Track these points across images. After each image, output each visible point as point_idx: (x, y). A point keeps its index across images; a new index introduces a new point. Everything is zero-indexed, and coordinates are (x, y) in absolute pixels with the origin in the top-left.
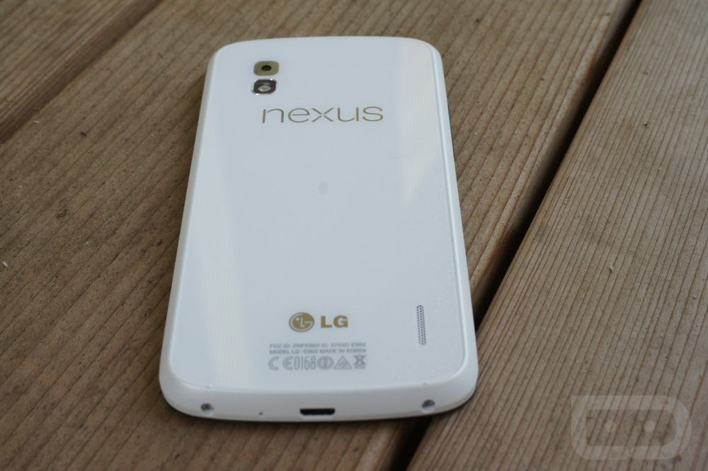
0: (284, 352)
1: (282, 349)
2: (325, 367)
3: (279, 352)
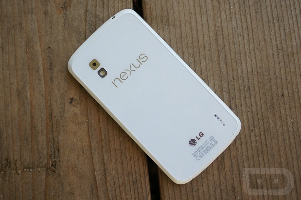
0: (197, 154)
1: (196, 153)
2: (209, 150)
3: (196, 155)
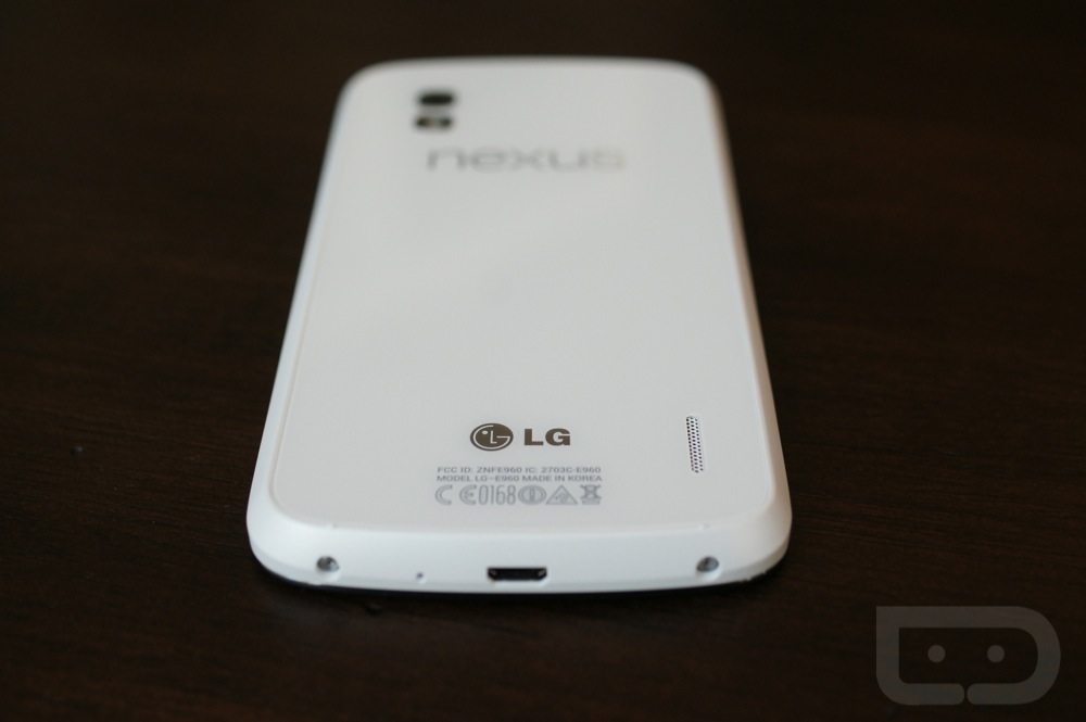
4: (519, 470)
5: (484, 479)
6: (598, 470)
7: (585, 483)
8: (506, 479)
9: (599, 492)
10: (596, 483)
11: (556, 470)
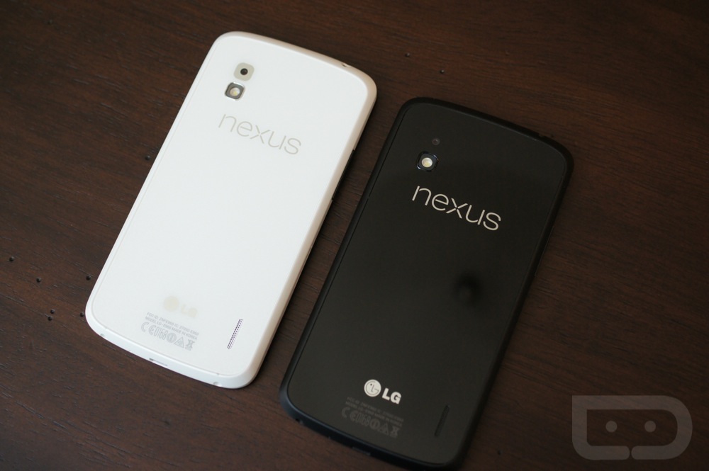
4: (172, 324)
5: (160, 324)
6: (197, 334)
7: (190, 339)
8: (167, 327)
9: (193, 346)
10: (194, 340)
11: (184, 329)
